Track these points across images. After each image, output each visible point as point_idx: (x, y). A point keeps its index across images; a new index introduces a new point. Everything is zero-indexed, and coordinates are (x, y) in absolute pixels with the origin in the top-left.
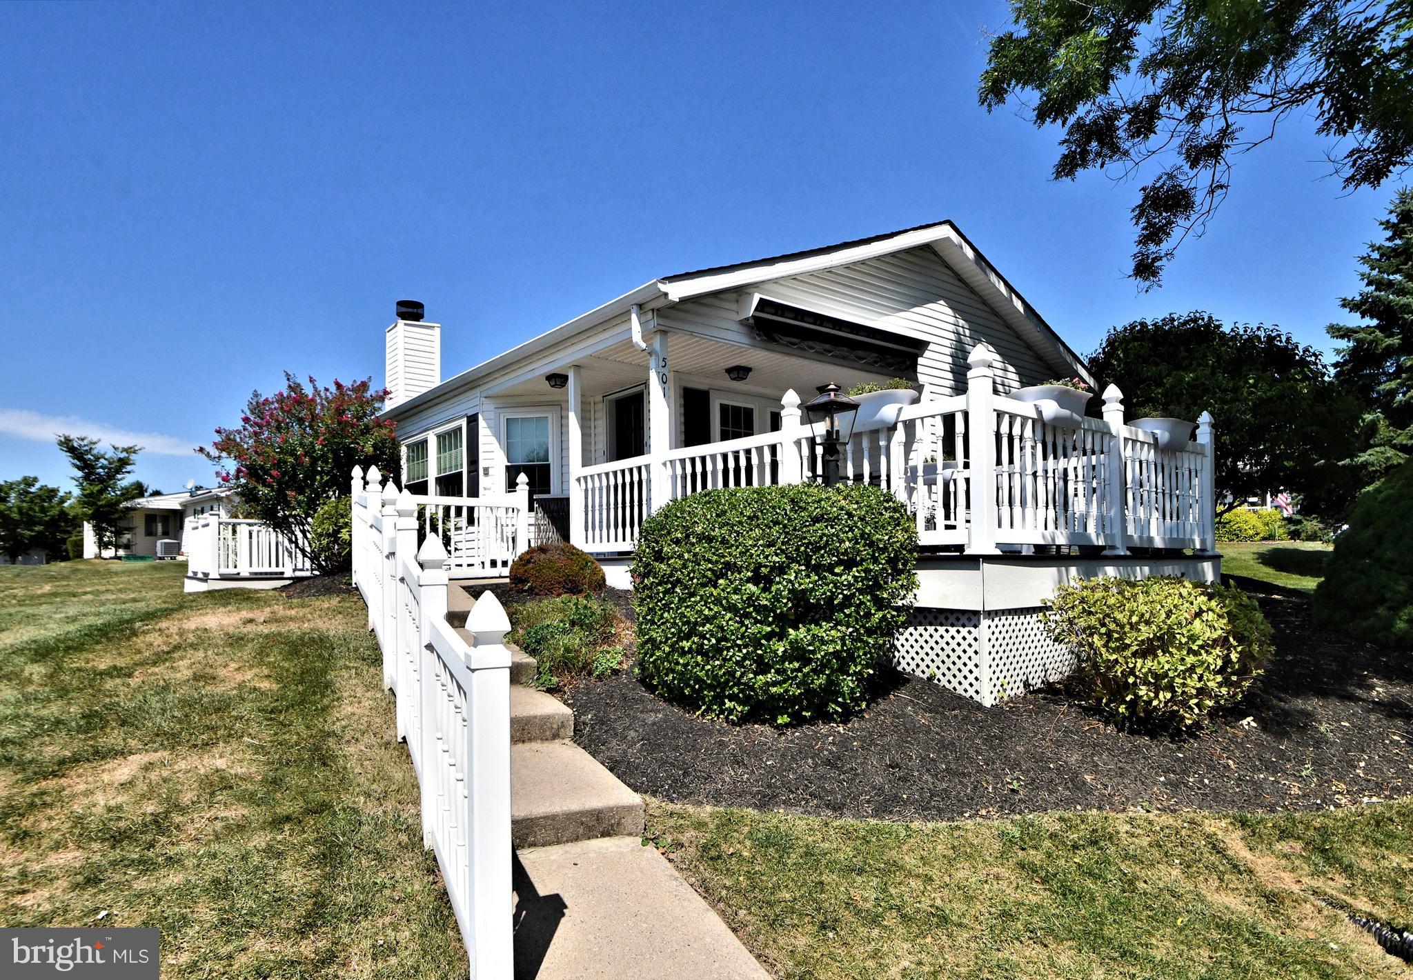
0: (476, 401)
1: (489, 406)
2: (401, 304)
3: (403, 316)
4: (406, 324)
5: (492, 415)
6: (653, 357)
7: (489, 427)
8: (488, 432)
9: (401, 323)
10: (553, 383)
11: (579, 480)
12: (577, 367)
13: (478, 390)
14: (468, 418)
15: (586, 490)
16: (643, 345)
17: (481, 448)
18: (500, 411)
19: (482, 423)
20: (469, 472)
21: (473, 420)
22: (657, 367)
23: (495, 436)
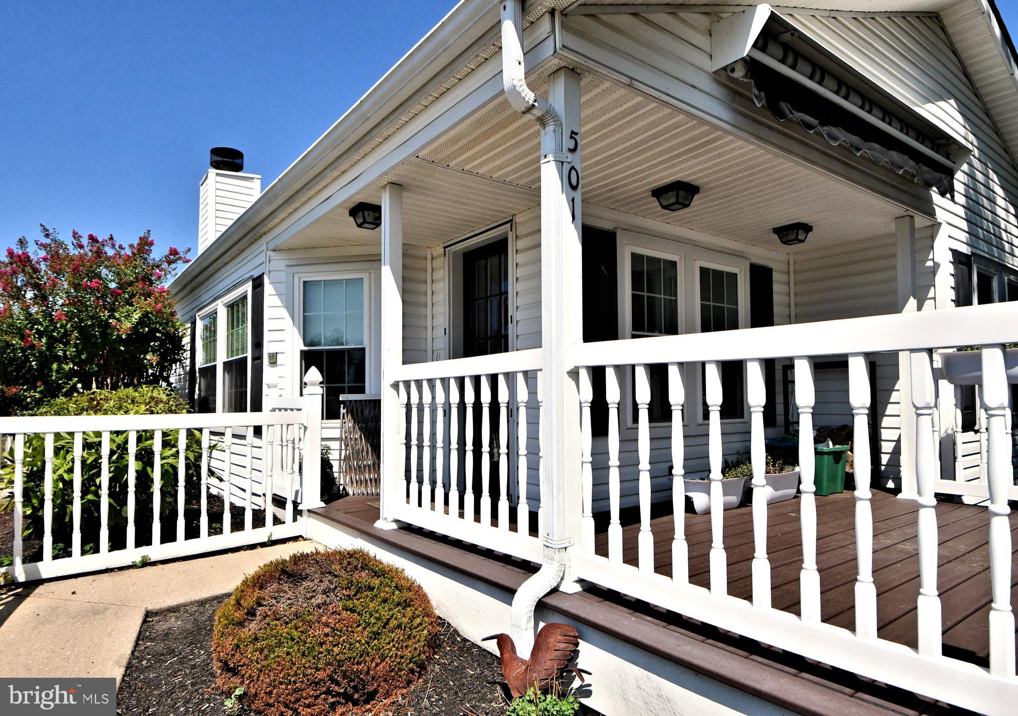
0: (261, 258)
1: (279, 263)
2: (215, 151)
3: (216, 165)
4: (217, 174)
5: (282, 276)
6: (550, 128)
7: (278, 295)
8: (276, 301)
9: (212, 172)
10: (360, 221)
11: (395, 386)
12: (397, 186)
13: (264, 240)
14: (254, 280)
15: (408, 406)
16: (529, 96)
17: (267, 325)
18: (294, 269)
19: (268, 288)
20: (254, 359)
21: (258, 284)
22: (559, 148)
23: (286, 307)
